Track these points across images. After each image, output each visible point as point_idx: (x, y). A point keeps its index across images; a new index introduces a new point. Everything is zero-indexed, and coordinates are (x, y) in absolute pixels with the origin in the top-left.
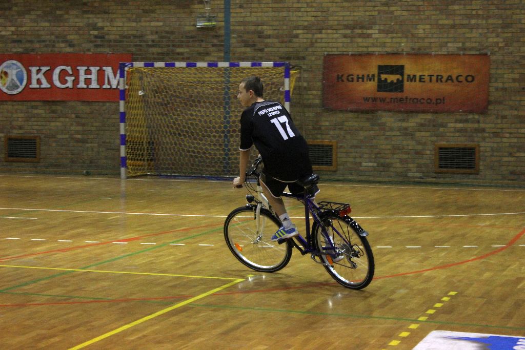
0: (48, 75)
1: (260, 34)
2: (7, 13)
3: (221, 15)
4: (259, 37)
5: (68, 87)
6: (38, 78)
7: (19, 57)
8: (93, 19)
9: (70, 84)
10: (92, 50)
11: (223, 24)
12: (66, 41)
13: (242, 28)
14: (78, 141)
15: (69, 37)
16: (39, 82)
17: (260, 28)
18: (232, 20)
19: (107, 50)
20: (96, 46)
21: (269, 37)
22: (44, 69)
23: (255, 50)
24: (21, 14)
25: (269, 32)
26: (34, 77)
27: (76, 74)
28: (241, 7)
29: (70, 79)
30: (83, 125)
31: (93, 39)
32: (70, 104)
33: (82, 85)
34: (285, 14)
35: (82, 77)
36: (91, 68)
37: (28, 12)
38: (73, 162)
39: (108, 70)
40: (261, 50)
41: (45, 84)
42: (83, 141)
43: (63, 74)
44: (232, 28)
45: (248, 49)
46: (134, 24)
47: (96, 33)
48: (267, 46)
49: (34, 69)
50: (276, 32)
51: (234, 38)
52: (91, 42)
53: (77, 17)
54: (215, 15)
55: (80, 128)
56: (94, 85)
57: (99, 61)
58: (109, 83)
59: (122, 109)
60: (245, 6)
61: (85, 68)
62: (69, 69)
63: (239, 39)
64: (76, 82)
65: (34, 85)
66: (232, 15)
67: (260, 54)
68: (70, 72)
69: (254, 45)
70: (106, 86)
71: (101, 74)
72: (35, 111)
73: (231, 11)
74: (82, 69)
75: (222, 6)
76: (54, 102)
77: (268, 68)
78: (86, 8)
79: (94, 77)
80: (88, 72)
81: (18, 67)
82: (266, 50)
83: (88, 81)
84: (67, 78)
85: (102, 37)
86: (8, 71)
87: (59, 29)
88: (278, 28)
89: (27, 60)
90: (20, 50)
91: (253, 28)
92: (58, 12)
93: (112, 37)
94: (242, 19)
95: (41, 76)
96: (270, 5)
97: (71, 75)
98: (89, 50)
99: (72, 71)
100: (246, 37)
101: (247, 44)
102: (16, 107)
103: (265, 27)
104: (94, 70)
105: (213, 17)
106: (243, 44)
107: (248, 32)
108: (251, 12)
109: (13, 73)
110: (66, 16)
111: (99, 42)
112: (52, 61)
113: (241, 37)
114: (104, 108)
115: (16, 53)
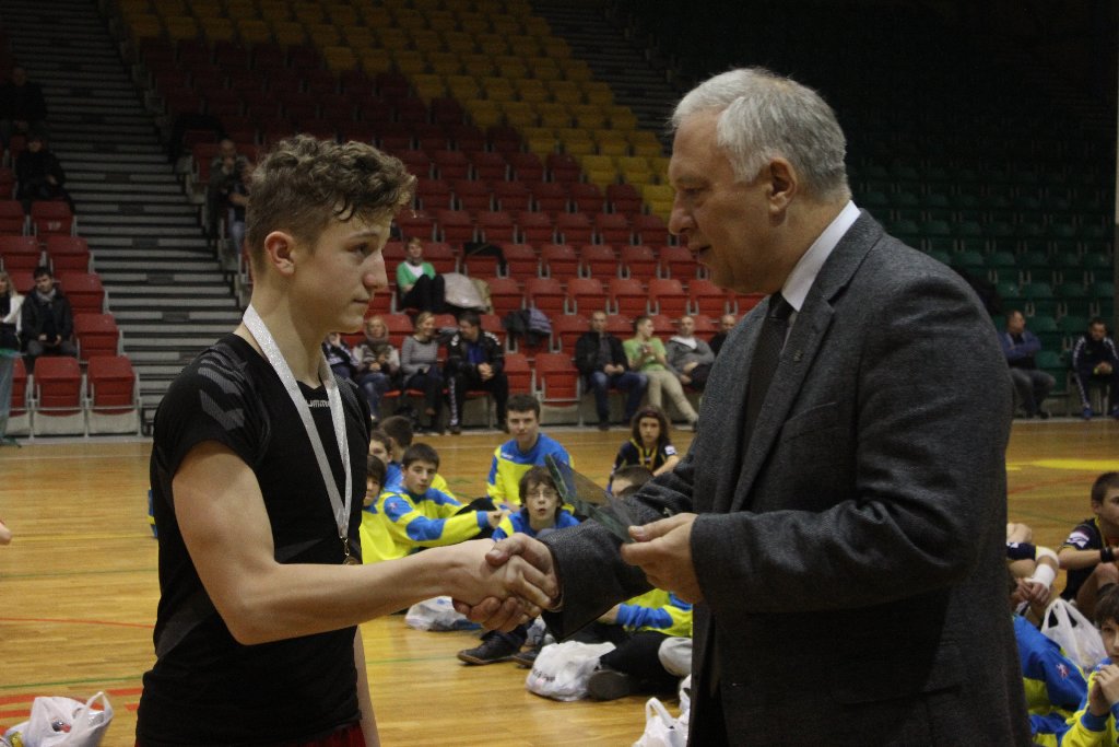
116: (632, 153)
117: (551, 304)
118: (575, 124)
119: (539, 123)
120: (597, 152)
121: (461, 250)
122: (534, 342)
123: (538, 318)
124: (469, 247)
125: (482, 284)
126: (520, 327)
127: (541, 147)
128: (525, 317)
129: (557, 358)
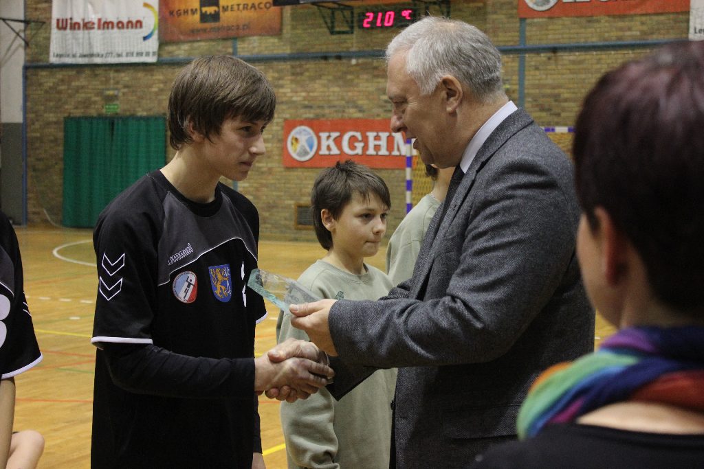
0: (338, 142)
1: (557, 98)
2: (299, 78)
3: (516, 78)
4: (556, 101)
5: (357, 155)
6: (328, 143)
7: (309, 123)
9: (359, 151)
10: (382, 115)
11: (516, 87)
12: (356, 107)
13: (537, 91)
15: (360, 102)
16: (329, 148)
17: (556, 91)
18: (526, 83)
20: (386, 111)
21: (566, 100)
22: (335, 135)
23: (551, 114)
24: (313, 79)
25: (566, 95)
26: (324, 143)
27: (365, 140)
28: (537, 68)
31: (383, 104)
33: (371, 151)
34: (583, 76)
35: (372, 143)
36: (381, 134)
37: (320, 77)
39: (398, 137)
40: (558, 115)
41: (335, 151)
43: (353, 140)
44: (526, 91)
45: (544, 114)
48: (564, 110)
49: (324, 135)
50: (573, 96)
51: (529, 102)
52: (381, 107)
53: (367, 80)
54: (509, 77)
56: (383, 152)
58: (399, 150)
59: (408, 177)
60: (541, 67)
61: (375, 134)
62: (358, 135)
63: (535, 103)
64: (365, 148)
65: (324, 151)
66: (527, 77)
67: (556, 119)
68: (360, 138)
69: (549, 110)
70: (395, 153)
71: (390, 140)
73: (526, 73)
74: (371, 135)
75: (516, 69)
77: (562, 134)
78: (376, 73)
79: (383, 143)
80: (377, 138)
81: (310, 134)
82: (563, 115)
83: (377, 148)
84: (356, 144)
86: (298, 136)
87: (350, 94)
88: (576, 90)
89: (317, 125)
90: (311, 116)
91: (549, 91)
92: (349, 77)
94: (537, 82)
95: (331, 143)
96: (569, 67)
97: (360, 141)
98: (378, 115)
99: (362, 137)
100: (541, 101)
101: (542, 109)
102: (305, 174)
103: (562, 90)
104: (384, 135)
105: (507, 80)
106: (537, 109)
107: (544, 96)
108: (547, 75)
109: (303, 139)
110: (356, 81)
112: (341, 126)
113: (536, 101)
114: (393, 175)
115: (306, 119)
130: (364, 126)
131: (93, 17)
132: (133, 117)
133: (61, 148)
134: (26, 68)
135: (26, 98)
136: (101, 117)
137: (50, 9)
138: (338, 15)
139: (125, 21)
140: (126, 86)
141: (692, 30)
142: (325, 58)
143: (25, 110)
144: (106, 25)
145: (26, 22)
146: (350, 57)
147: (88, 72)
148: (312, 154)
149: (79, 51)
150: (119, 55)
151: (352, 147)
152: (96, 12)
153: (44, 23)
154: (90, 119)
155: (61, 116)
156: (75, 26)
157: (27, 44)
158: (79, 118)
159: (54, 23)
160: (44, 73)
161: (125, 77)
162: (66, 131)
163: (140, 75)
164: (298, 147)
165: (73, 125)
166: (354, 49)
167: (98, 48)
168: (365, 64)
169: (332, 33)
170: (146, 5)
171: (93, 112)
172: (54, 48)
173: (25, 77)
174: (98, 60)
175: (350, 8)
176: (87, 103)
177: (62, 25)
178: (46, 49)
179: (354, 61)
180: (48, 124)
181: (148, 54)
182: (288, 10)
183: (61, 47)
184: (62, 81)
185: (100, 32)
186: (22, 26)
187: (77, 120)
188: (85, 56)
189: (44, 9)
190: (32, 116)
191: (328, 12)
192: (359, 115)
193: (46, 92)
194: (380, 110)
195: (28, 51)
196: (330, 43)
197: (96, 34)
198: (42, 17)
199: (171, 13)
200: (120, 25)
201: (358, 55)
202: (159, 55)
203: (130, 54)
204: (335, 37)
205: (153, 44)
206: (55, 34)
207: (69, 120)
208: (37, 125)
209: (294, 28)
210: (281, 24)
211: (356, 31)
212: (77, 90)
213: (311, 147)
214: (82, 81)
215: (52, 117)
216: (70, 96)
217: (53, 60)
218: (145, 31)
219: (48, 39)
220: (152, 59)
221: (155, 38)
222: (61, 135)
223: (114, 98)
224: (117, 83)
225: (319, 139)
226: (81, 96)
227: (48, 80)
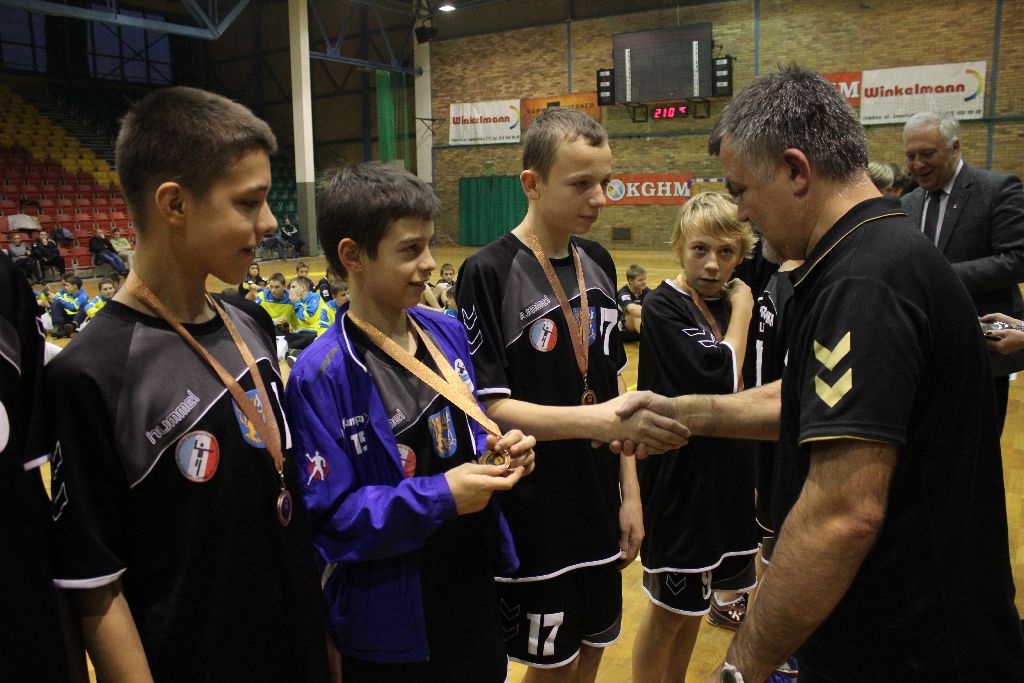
0: (639, 188)
5: (651, 196)
6: (632, 190)
7: (620, 177)
8: (667, 152)
9: (652, 194)
10: (667, 172)
12: (650, 167)
14: (658, 230)
15: (652, 164)
16: (633, 193)
19: (677, 171)
20: (670, 169)
22: (636, 184)
24: (621, 150)
26: (630, 190)
27: (656, 187)
29: (653, 191)
30: (661, 219)
31: (668, 165)
32: (653, 206)
33: (660, 194)
35: (660, 189)
36: (666, 183)
37: (627, 148)
38: (654, 243)
39: (677, 184)
41: (637, 194)
42: (661, 230)
43: (648, 187)
46: (694, 155)
47: (669, 161)
49: (630, 185)
52: (666, 166)
53: (657, 151)
55: (659, 221)
56: (668, 194)
57: (672, 178)
58: (678, 192)
61: (662, 183)
62: (652, 184)
64: (656, 192)
65: (630, 195)
68: (653, 186)
70: (675, 195)
71: (672, 187)
72: (631, 211)
74: (660, 184)
76: (643, 205)
78: (663, 146)
79: (668, 189)
80: (664, 186)
81: (620, 184)
83: (664, 192)
84: (651, 190)
85: (673, 163)
86: (613, 186)
87: (646, 159)
89: (625, 179)
90: (620, 173)
92: (646, 148)
93: (680, 163)
95: (634, 189)
97: (653, 188)
98: (665, 172)
102: (619, 209)
104: (668, 184)
109: (616, 187)
110: (650, 151)
111: (671, 166)
112: (641, 179)
115: (618, 175)
116: (81, 157)
117: (70, 225)
118: (50, 145)
119: (34, 145)
120: (65, 157)
121: (18, 203)
122: (68, 243)
123: (67, 232)
124: (23, 202)
125: (35, 218)
126: (60, 236)
127: (38, 155)
128: (60, 232)
129: (80, 250)
130: (655, 178)
131: (477, 116)
132: (505, 176)
133: (457, 197)
134: (434, 149)
135: (434, 167)
136: (483, 177)
137: (448, 112)
138: (638, 111)
139: (498, 117)
140: (499, 158)
141: (861, 117)
142: (630, 137)
143: (434, 175)
144: (486, 120)
145: (433, 120)
146: (646, 135)
147: (474, 149)
148: (622, 197)
149: (468, 137)
150: (495, 139)
151: (648, 191)
152: (478, 113)
153: (444, 120)
154: (477, 179)
155: (457, 178)
156: (465, 122)
157: (433, 134)
158: (470, 178)
159: (451, 121)
160: (446, 151)
161: (499, 152)
162: (460, 186)
163: (508, 150)
164: (613, 192)
165: (465, 183)
166: (648, 131)
167: (481, 134)
168: (655, 140)
169: (634, 121)
170: (512, 107)
171: (478, 174)
172: (452, 136)
173: (433, 155)
174: (481, 142)
175: (646, 107)
176: (473, 169)
177: (457, 121)
178: (447, 136)
179: (648, 139)
180: (448, 183)
181: (513, 137)
182: (605, 109)
183: (456, 135)
184: (457, 155)
185: (482, 124)
186: (429, 123)
187: (469, 180)
188: (471, 140)
189: (444, 112)
190: (437, 178)
191: (632, 109)
192: (653, 172)
193: (447, 163)
194: (666, 169)
195: (435, 138)
196: (634, 128)
197: (480, 127)
198: (442, 116)
199: (529, 112)
200: (495, 120)
201: (651, 135)
202: (521, 138)
203: (508, 138)
204: (636, 124)
205: (517, 131)
206: (452, 127)
207: (462, 180)
208: (441, 183)
209: (609, 119)
210: (601, 117)
211: (650, 118)
212: (467, 161)
213: (621, 192)
214: (470, 155)
215: (450, 178)
216: (463, 165)
217: (451, 143)
218: (511, 124)
219: (448, 130)
220: (518, 141)
221: (518, 126)
222: (457, 188)
223: (491, 165)
224: (493, 156)
225: (626, 187)
226: (470, 164)
227: (448, 156)
